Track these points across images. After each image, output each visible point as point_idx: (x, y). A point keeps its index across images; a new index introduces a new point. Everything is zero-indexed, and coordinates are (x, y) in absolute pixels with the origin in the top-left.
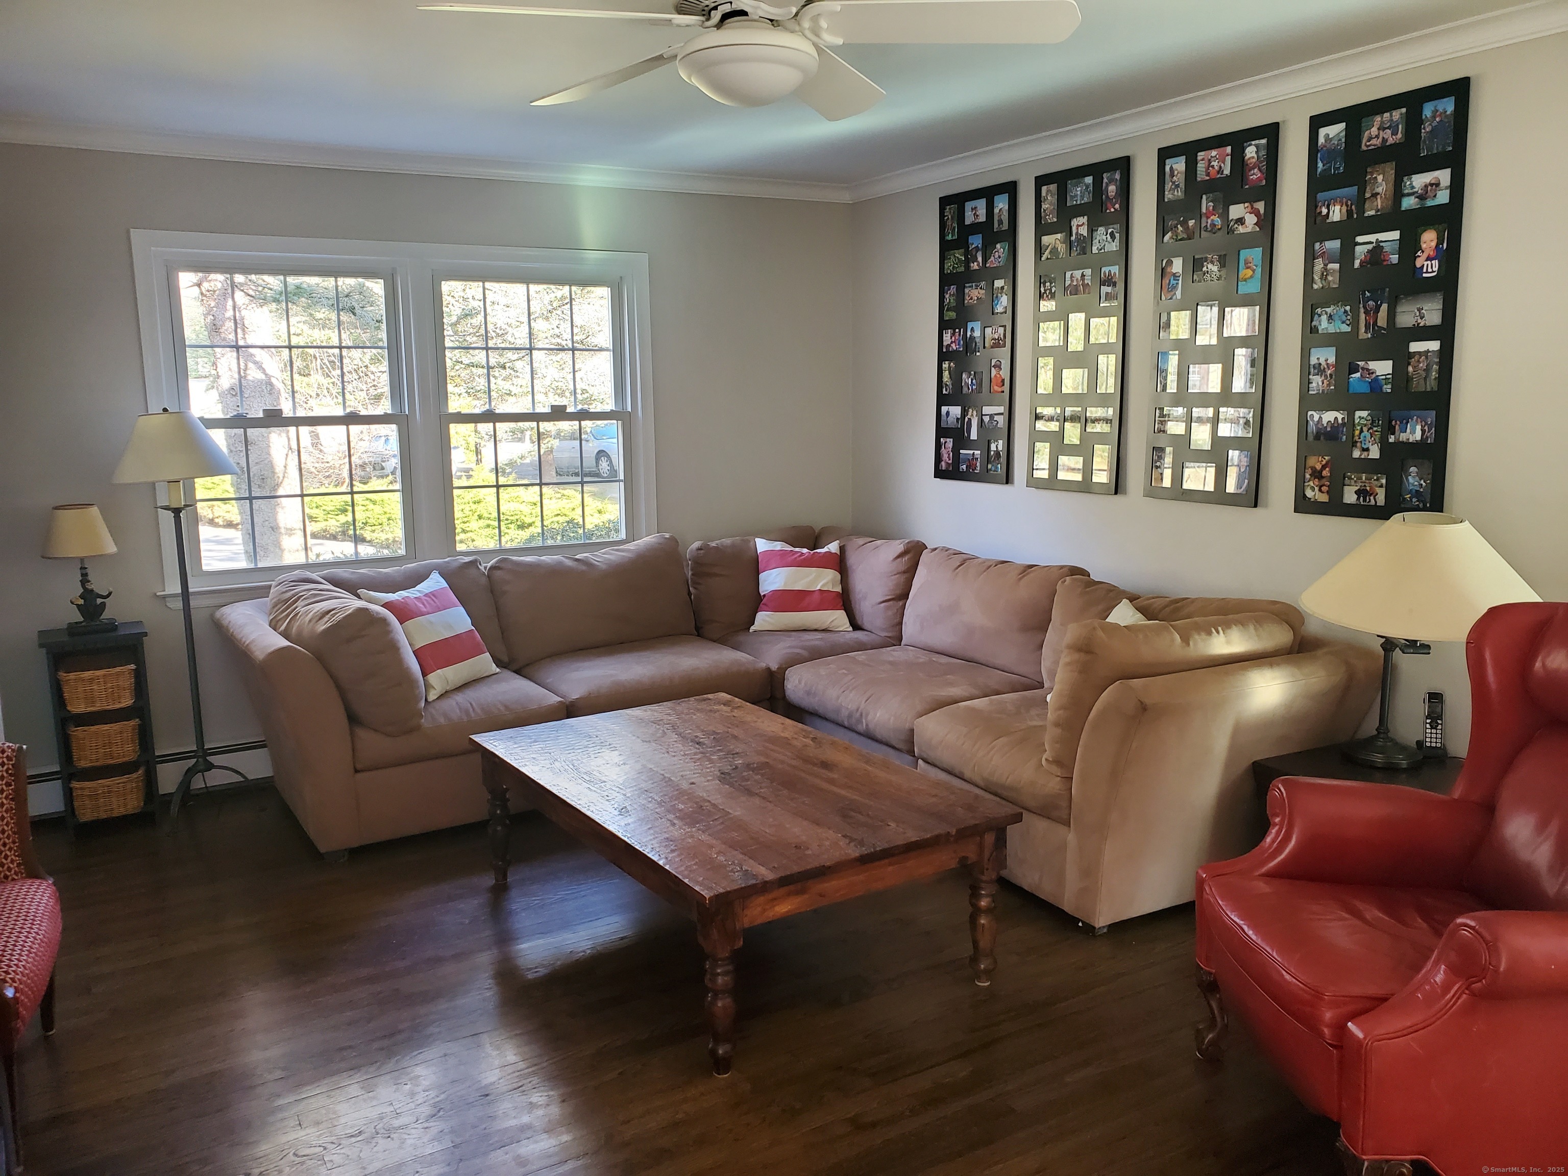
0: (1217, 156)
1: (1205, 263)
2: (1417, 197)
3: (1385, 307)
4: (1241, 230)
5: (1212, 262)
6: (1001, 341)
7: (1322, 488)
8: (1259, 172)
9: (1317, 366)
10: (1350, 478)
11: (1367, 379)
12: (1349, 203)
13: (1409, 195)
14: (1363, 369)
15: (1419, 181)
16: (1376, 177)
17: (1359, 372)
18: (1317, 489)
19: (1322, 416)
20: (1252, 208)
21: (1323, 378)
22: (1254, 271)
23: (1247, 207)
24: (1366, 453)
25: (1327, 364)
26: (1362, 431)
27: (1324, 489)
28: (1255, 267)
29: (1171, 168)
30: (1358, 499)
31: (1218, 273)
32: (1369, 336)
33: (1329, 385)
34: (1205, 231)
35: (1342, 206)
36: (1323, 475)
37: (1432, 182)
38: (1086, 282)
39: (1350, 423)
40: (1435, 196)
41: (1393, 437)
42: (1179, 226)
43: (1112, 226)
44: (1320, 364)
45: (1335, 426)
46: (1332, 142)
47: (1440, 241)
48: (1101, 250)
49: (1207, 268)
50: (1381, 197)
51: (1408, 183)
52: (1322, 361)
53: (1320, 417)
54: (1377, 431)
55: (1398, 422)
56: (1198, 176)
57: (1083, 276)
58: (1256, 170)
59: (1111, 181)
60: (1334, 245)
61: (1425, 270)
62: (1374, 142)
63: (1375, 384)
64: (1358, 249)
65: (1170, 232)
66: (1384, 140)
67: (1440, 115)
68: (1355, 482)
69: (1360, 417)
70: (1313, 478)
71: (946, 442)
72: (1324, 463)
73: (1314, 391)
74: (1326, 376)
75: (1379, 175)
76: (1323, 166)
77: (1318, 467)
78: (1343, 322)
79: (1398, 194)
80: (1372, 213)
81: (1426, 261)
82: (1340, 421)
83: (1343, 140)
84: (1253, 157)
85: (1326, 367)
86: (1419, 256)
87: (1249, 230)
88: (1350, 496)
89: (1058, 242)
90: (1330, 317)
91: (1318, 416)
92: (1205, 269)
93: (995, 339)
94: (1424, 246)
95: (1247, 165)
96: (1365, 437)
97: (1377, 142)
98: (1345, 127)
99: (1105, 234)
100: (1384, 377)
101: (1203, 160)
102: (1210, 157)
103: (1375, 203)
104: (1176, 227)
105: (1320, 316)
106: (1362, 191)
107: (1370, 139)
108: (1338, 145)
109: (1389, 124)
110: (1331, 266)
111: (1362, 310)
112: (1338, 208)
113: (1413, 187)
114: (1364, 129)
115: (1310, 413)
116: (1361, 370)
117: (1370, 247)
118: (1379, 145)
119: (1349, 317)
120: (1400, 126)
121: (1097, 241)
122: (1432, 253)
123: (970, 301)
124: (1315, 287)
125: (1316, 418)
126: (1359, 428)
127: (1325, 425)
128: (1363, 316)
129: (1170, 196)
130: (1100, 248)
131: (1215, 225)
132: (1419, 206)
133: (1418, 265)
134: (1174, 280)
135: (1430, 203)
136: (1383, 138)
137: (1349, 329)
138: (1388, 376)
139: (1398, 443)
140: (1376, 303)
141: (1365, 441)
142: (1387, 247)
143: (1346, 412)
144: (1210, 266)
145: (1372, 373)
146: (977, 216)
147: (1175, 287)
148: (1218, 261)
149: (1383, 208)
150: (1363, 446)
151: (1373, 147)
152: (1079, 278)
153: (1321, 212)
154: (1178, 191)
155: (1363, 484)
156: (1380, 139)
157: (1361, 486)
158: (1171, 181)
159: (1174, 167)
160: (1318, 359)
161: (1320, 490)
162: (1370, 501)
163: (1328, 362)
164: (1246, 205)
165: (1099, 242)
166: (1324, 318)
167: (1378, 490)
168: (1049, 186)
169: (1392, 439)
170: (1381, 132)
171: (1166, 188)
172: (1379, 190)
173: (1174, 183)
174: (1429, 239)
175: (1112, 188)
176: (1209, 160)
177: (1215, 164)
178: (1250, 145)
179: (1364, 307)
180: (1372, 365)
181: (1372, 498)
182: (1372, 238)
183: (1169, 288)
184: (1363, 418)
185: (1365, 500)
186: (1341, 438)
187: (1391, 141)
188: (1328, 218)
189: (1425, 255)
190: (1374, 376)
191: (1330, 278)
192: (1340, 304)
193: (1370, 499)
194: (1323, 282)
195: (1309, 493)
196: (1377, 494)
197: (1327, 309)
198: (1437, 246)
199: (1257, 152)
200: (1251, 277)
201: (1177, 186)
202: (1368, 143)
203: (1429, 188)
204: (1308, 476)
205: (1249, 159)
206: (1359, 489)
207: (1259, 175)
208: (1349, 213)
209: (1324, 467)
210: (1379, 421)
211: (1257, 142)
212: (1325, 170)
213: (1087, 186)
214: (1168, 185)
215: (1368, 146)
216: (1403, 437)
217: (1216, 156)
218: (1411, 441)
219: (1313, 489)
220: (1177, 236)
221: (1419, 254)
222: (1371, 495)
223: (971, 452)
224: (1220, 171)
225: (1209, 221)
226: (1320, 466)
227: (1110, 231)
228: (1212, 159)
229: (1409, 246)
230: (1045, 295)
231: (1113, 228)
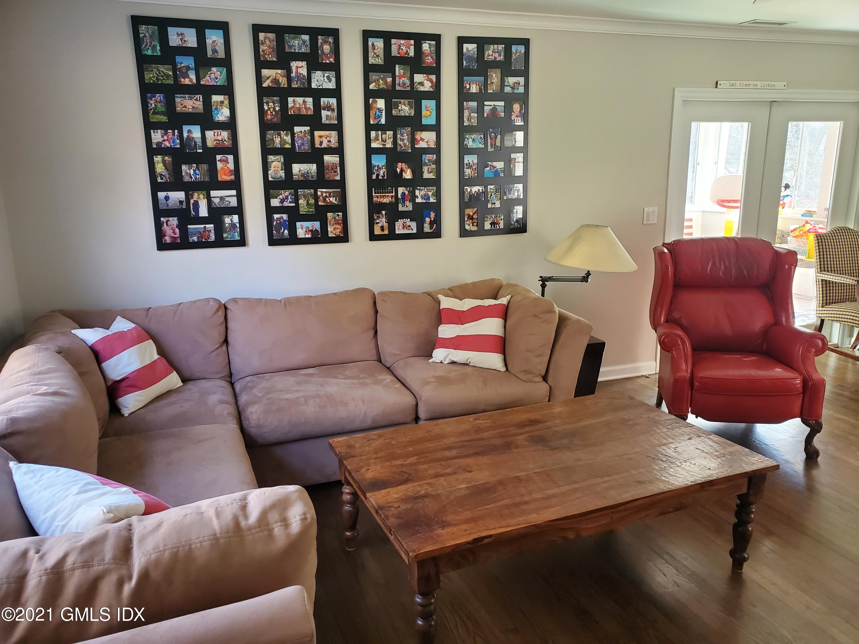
0: (405, 44)
1: (400, 105)
2: (510, 88)
3: (499, 136)
5: (404, 104)
6: (225, 142)
7: (474, 224)
8: (431, 59)
9: (468, 164)
11: (493, 171)
12: (480, 84)
13: (507, 86)
14: (490, 166)
16: (492, 75)
17: (488, 167)
18: (471, 225)
19: (472, 189)
20: (428, 77)
21: (471, 170)
22: (431, 112)
23: (425, 77)
24: (494, 205)
25: (473, 163)
26: (491, 195)
27: (475, 224)
28: (432, 111)
29: (373, 44)
30: (491, 227)
31: (408, 111)
32: (493, 150)
34: (398, 86)
35: (476, 85)
36: (474, 217)
37: (517, 82)
40: (518, 89)
42: (380, 80)
43: (328, 72)
44: (469, 163)
45: (478, 194)
46: (471, 52)
47: (521, 109)
48: (319, 86)
49: (401, 107)
50: (495, 84)
51: (507, 80)
52: (470, 161)
53: (471, 189)
55: (507, 190)
58: (429, 57)
59: (326, 42)
61: (515, 121)
62: (490, 57)
63: (496, 173)
65: (374, 83)
66: (495, 58)
67: (519, 52)
68: (490, 219)
70: (469, 220)
71: (167, 221)
72: (474, 212)
73: (467, 176)
74: (473, 169)
75: (494, 74)
76: (466, 63)
77: (471, 214)
78: (480, 143)
79: (503, 85)
80: (491, 91)
82: (481, 191)
83: (476, 53)
84: (427, 50)
85: (472, 165)
86: (513, 115)
87: (427, 89)
89: (279, 76)
90: (473, 140)
91: (470, 189)
92: (400, 108)
93: (219, 140)
94: (514, 110)
95: (424, 53)
96: (493, 198)
97: (492, 58)
98: (476, 46)
99: (322, 76)
100: (500, 169)
101: (395, 44)
102: (400, 44)
103: (492, 87)
104: (378, 80)
106: (486, 81)
107: (489, 55)
108: (473, 55)
109: (497, 51)
110: (472, 114)
111: (489, 138)
112: (474, 86)
113: (509, 83)
114: (485, 50)
115: (465, 188)
116: (489, 166)
117: (491, 107)
118: (493, 60)
119: (483, 141)
120: (502, 53)
121: (316, 80)
122: (518, 114)
124: (465, 124)
125: (469, 190)
126: (490, 194)
127: (474, 193)
128: (489, 140)
129: (373, 61)
130: (319, 85)
131: (405, 84)
132: (512, 92)
133: (513, 119)
134: (379, 112)
135: (516, 91)
136: (495, 56)
137: (483, 146)
139: (508, 199)
140: (495, 135)
141: (493, 199)
142: (499, 109)
144: (403, 107)
145: (495, 168)
146: (185, 41)
147: (380, 116)
148: (408, 104)
149: (496, 90)
150: (492, 202)
151: (490, 60)
152: (302, 103)
154: (378, 59)
155: (493, 220)
156: (493, 57)
157: (492, 221)
158: (373, 52)
159: (375, 43)
160: (468, 160)
161: (473, 225)
162: (497, 227)
163: (474, 162)
164: (425, 75)
165: (318, 81)
166: (470, 140)
168: (266, 34)
169: (505, 198)
170: (494, 53)
171: (369, 55)
172: (494, 81)
173: (375, 53)
174: (516, 107)
175: (327, 48)
176: (400, 45)
177: (404, 48)
178: (426, 43)
179: (490, 136)
180: (495, 164)
181: (497, 225)
183: (375, 117)
185: (494, 227)
186: (482, 199)
187: (498, 59)
188: (470, 90)
189: (515, 115)
190: (496, 169)
191: (472, 120)
192: (478, 134)
193: (496, 226)
194: (469, 122)
195: (467, 227)
196: (500, 223)
197: (472, 136)
198: (520, 111)
199: (430, 48)
200: (430, 116)
201: (378, 56)
202: (488, 57)
203: (516, 84)
204: (466, 219)
205: (425, 50)
206: (492, 222)
207: (431, 60)
208: (480, 89)
209: (474, 214)
211: (429, 42)
212: (467, 65)
213: (304, 42)
214: (371, 54)
215: (488, 59)
216: (510, 197)
217: (404, 44)
218: (513, 198)
219: (469, 225)
220: (379, 86)
221: (513, 113)
222: (497, 224)
223: (203, 226)
224: (407, 53)
225: (401, 81)
226: (472, 213)
227: (326, 75)
228: (401, 45)
230: (269, 112)
231: (329, 74)
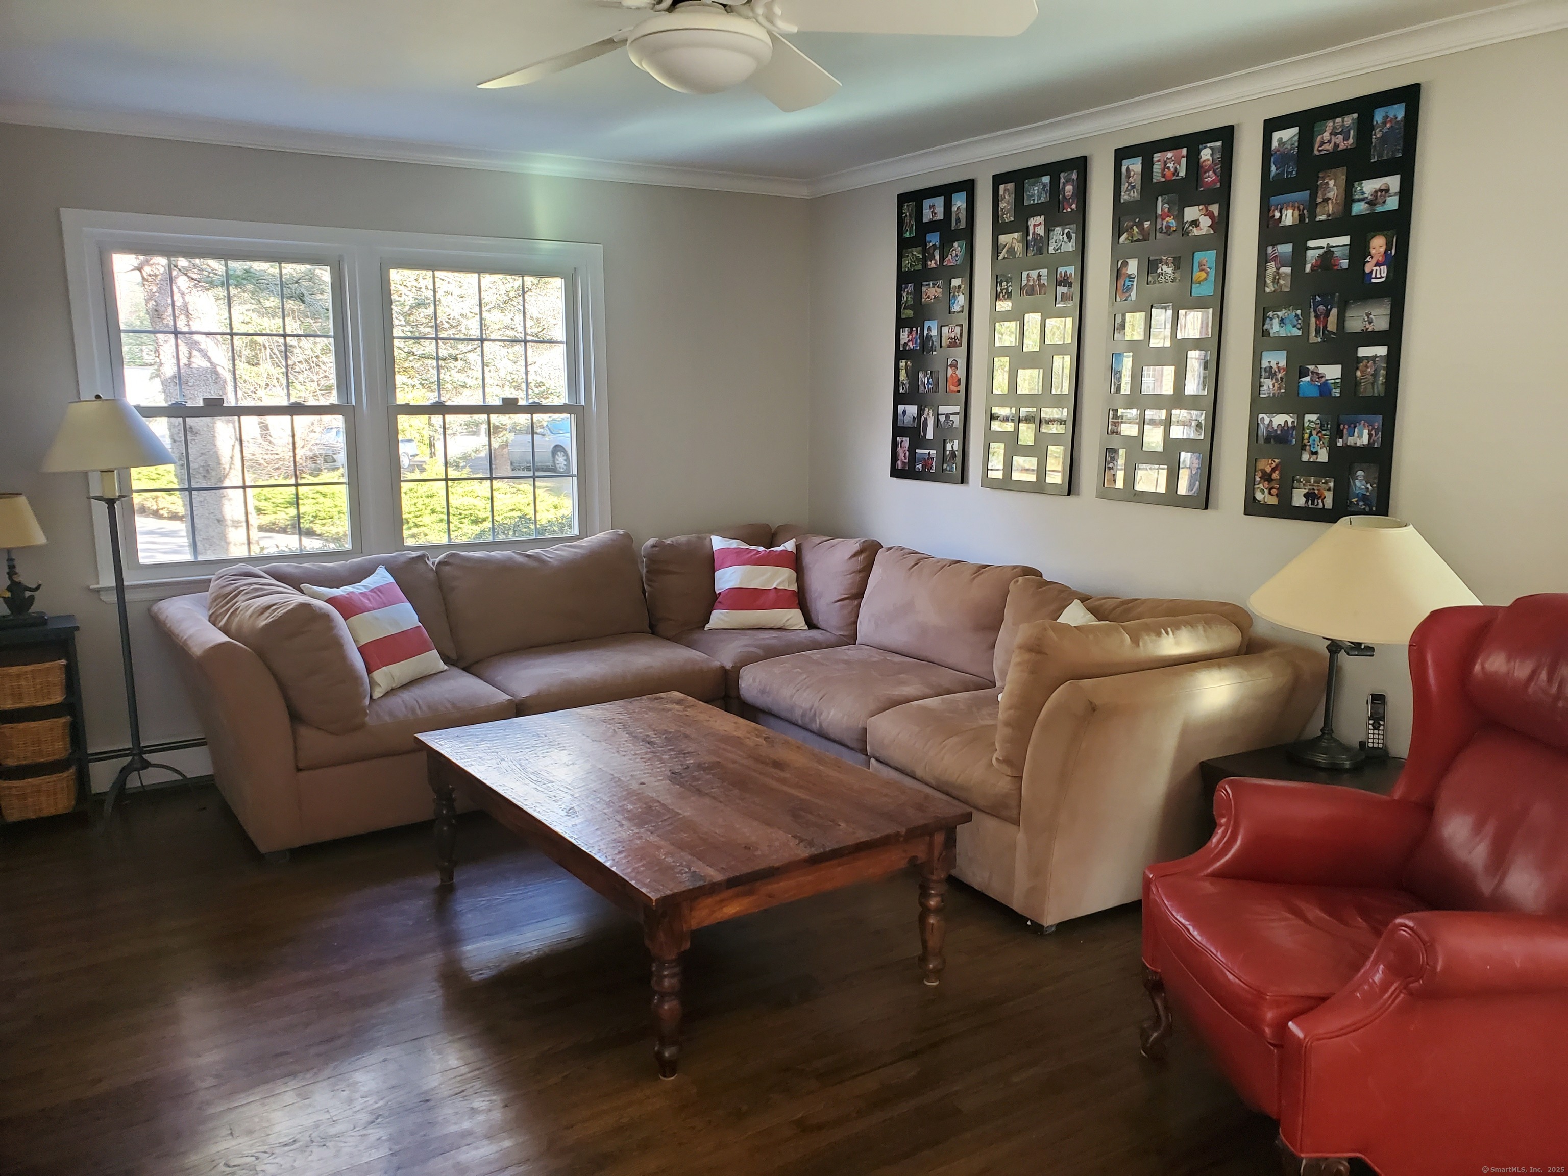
0: (1173, 158)
1: (1160, 265)
2: (1366, 203)
3: (1334, 311)
4: (1196, 232)
5: (1167, 264)
6: (957, 341)
7: (1272, 491)
8: (1213, 175)
9: (1268, 369)
10: (1299, 481)
11: (1317, 383)
12: (1301, 207)
13: (1359, 200)
14: (1313, 372)
15: (1369, 186)
16: (1327, 183)
17: (1308, 375)
18: (1266, 491)
19: (1272, 419)
20: (1207, 210)
21: (1274, 381)
22: (1207, 273)
23: (1202, 209)
24: (1314, 457)
25: (1278, 368)
26: (1311, 435)
27: (1274, 491)
28: (1209, 270)
29: (1128, 169)
30: (1307, 502)
31: (1172, 275)
32: (1319, 340)
33: (1280, 389)
34: (1161, 232)
35: (1294, 210)
36: (1273, 477)
37: (1382, 188)
38: (1042, 282)
39: (1300, 426)
40: (1384, 202)
41: (1341, 440)
42: (1134, 227)
43: (1068, 226)
44: (1271, 367)
45: (1285, 429)
46: (1286, 146)
47: (1389, 247)
48: (1057, 250)
49: (1162, 270)
50: (1332, 202)
51: (1359, 188)
52: (1273, 364)
53: (1271, 420)
54: (1325, 435)
55: (1346, 427)
56: (1154, 177)
57: (1039, 276)
58: (1211, 173)
59: (1067, 181)
60: (1286, 249)
61: (1373, 276)
62: (1326, 146)
63: (1325, 388)
64: (1310, 253)
65: (1126, 234)
66: (1336, 146)
67: (1391, 121)
68: (1304, 485)
69: (1309, 421)
70: (1262, 481)
71: (902, 441)
72: (1274, 465)
73: (1265, 394)
74: (1277, 379)
75: (1330, 180)
76: (1277, 170)
77: (1268, 469)
78: (1294, 326)
79: (1349, 199)
80: (1323, 218)
81: (1375, 266)
82: (1290, 424)
83: (1296, 144)
84: (1208, 160)
85: (1277, 370)
86: (1368, 262)
87: (1203, 232)
88: (1298, 500)
89: (1015, 241)
90: (1282, 321)
91: (1269, 419)
92: (1159, 271)
93: (952, 339)
94: (1373, 252)
95: (1202, 167)
96: (1314, 440)
97: (1329, 147)
98: (1297, 131)
99: (1061, 234)
100: (1333, 381)
101: (1158, 161)
102: (1165, 159)
103: (1326, 209)
104: (1132, 228)
105: (1271, 319)
106: (1314, 196)
107: (1322, 144)
108: (1291, 150)
109: (1340, 129)
110: (1283, 270)
111: (1313, 314)
112: (1290, 212)
113: (1363, 193)
114: (1316, 133)
115: (1261, 416)
116: (1310, 374)
117: (1321, 251)
118: (1331, 151)
119: (1300, 321)
120: (1352, 132)
121: (1054, 241)
122: (1380, 259)
123: (927, 299)
124: (1268, 290)
125: (1267, 421)
126: (1308, 431)
127: (1275, 428)
128: (1313, 320)
129: (1126, 197)
130: (1056, 248)
131: (1170, 227)
132: (1369, 212)
133: (1367, 270)
134: (1129, 281)
135: (1379, 209)
136: (1335, 143)
137: (1299, 333)
138: (1337, 381)
139: (1346, 447)
140: (1327, 307)
141: (1314, 444)
142: (1337, 252)
143: (1296, 416)
144: (1165, 268)
145: (1322, 377)
146: (935, 214)
147: (1130, 288)
148: (1172, 263)
149: (1333, 213)
150: (1312, 449)
151: (1325, 152)
152: (1036, 278)
153: (1274, 216)
154: (1134, 192)
155: (1311, 487)
156: (1332, 144)
157: (1309, 489)
158: (1128, 182)
159: (1131, 167)
160: (1269, 362)
161: (1270, 493)
162: (1318, 505)
163: (1279, 365)
164: (1201, 207)
165: (1056, 242)
166: (1276, 321)
167: (1326, 493)
168: (1006, 185)
169: (1340, 443)
170: (1333, 137)
171: (1122, 189)
172: (1330, 195)
173: (1130, 184)
174: (1378, 244)
175: (1069, 188)
176: (1165, 162)
177: (1171, 165)
178: (1205, 147)
179: (1315, 311)
180: (1322, 369)
181: (1320, 501)
182: (1323, 242)
183: (1123, 290)
184: (1312, 422)
185: (1313, 503)
186: (1291, 441)
187: (1342, 146)
188: (1280, 222)
189: (1374, 261)
190: (1323, 380)
191: (1282, 282)
192: (1291, 308)
193: (1318, 502)
194: (1275, 286)
195: (1259, 496)
196: (1325, 497)
197: (1278, 313)
198: (1386, 252)
199: (1212, 155)
200: (1206, 279)
201: (1133, 187)
202: (1320, 148)
203: (1379, 194)
204: (1258, 479)
205: (1204, 161)
206: (1308, 492)
207: (1214, 178)
208: (1301, 217)
209: (1274, 470)
210: (1327, 424)
211: (1212, 144)
212: (1279, 173)
213: (1044, 186)
214: (1125, 187)
215: (1320, 151)
216: (1351, 441)
217: (1171, 158)
218: (1358, 445)
219: (1263, 491)
220: (1132, 237)
221: (1368, 259)
222: (1318, 498)
223: (927, 451)
224: (1176, 172)
225: (1165, 223)
226: (1270, 469)
227: (1066, 231)
228: (1168, 161)
229: (1359, 252)
230: (1001, 295)
231: (1069, 228)
